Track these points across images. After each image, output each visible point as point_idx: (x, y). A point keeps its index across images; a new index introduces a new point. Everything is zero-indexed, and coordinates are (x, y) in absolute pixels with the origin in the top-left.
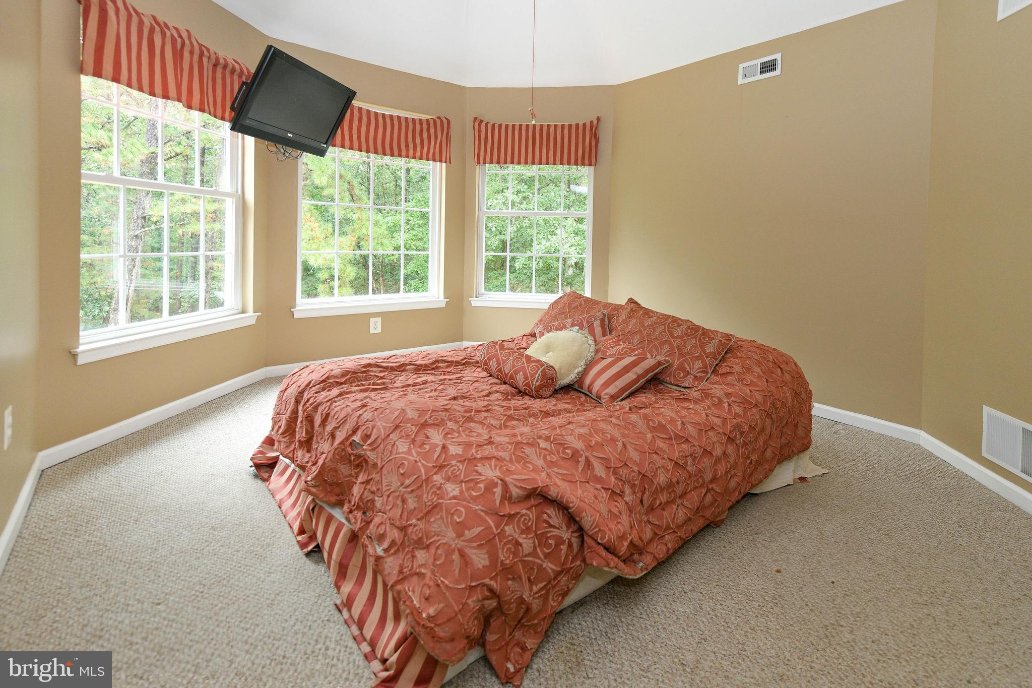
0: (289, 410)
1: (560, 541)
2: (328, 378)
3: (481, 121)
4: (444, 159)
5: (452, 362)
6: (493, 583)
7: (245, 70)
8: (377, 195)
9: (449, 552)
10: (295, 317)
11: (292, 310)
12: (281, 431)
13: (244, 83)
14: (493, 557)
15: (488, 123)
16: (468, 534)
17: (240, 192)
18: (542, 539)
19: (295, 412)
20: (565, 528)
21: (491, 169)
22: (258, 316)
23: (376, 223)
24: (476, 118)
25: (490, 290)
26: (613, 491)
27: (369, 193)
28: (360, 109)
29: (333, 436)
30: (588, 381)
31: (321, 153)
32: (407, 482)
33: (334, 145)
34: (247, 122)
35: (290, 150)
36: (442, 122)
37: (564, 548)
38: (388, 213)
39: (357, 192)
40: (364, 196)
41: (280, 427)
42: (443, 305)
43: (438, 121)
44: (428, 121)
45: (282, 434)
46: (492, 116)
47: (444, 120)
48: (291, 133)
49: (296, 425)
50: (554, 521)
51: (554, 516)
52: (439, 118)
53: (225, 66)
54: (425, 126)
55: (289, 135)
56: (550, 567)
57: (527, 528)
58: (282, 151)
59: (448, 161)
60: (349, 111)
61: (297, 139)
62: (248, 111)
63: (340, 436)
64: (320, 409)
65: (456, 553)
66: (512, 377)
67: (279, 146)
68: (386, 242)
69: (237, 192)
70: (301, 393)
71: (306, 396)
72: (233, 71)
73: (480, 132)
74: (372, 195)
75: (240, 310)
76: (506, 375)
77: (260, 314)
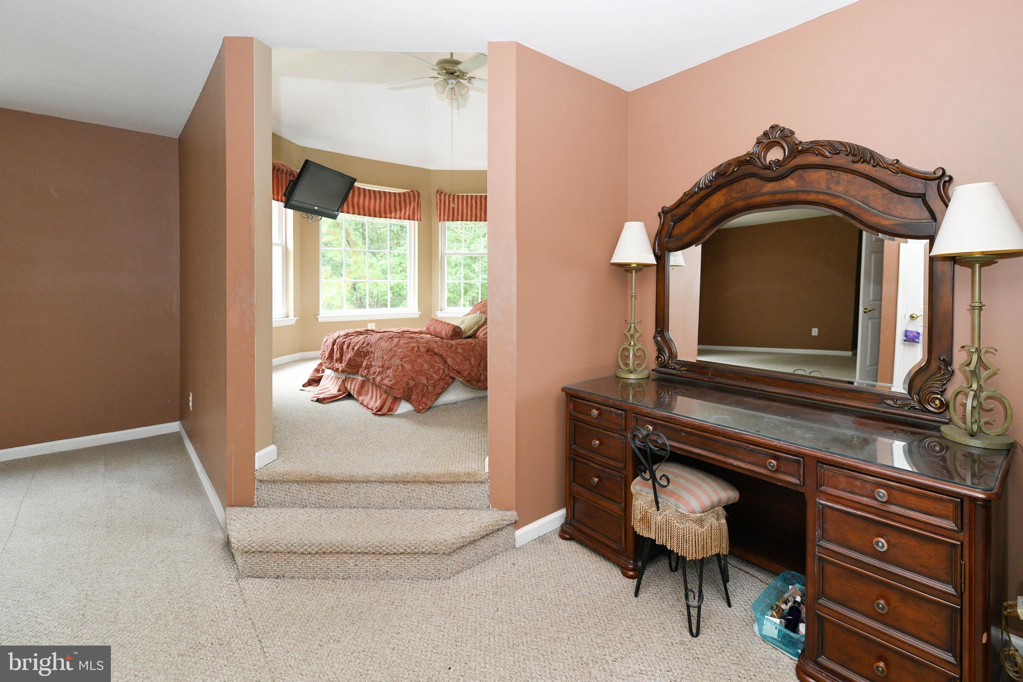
0: (330, 348)
1: (439, 369)
2: (348, 333)
3: (442, 193)
4: (416, 218)
5: (413, 332)
6: (412, 374)
7: (289, 170)
8: (371, 240)
9: (398, 366)
10: (319, 321)
11: (317, 316)
12: (325, 358)
13: (291, 181)
14: (413, 367)
15: (446, 194)
16: (404, 360)
17: (284, 243)
18: (433, 366)
19: (332, 349)
20: (442, 364)
21: (450, 224)
22: (297, 320)
23: (371, 266)
24: (438, 191)
25: (450, 306)
26: (464, 357)
27: (364, 239)
28: (359, 188)
29: (353, 349)
30: (478, 335)
31: (334, 217)
32: (384, 352)
33: (342, 212)
34: (293, 203)
35: (315, 216)
36: (414, 194)
37: (441, 371)
38: (381, 256)
39: (353, 238)
40: (360, 242)
41: (325, 357)
42: (418, 316)
43: (411, 193)
44: (404, 193)
45: (327, 359)
46: (447, 189)
47: (416, 192)
48: (317, 207)
49: (333, 354)
50: (437, 361)
51: (437, 359)
52: (412, 191)
53: (278, 170)
54: (402, 198)
55: (316, 208)
56: (436, 376)
57: (426, 361)
58: (311, 217)
59: (420, 220)
60: (351, 191)
61: (321, 210)
62: (294, 197)
63: (356, 348)
64: (346, 343)
65: (400, 366)
66: (440, 333)
67: (309, 215)
68: (380, 282)
69: (282, 242)
70: (335, 341)
71: (337, 341)
72: (282, 171)
73: (440, 200)
74: (367, 240)
75: (285, 316)
76: (437, 332)
77: (297, 318)
